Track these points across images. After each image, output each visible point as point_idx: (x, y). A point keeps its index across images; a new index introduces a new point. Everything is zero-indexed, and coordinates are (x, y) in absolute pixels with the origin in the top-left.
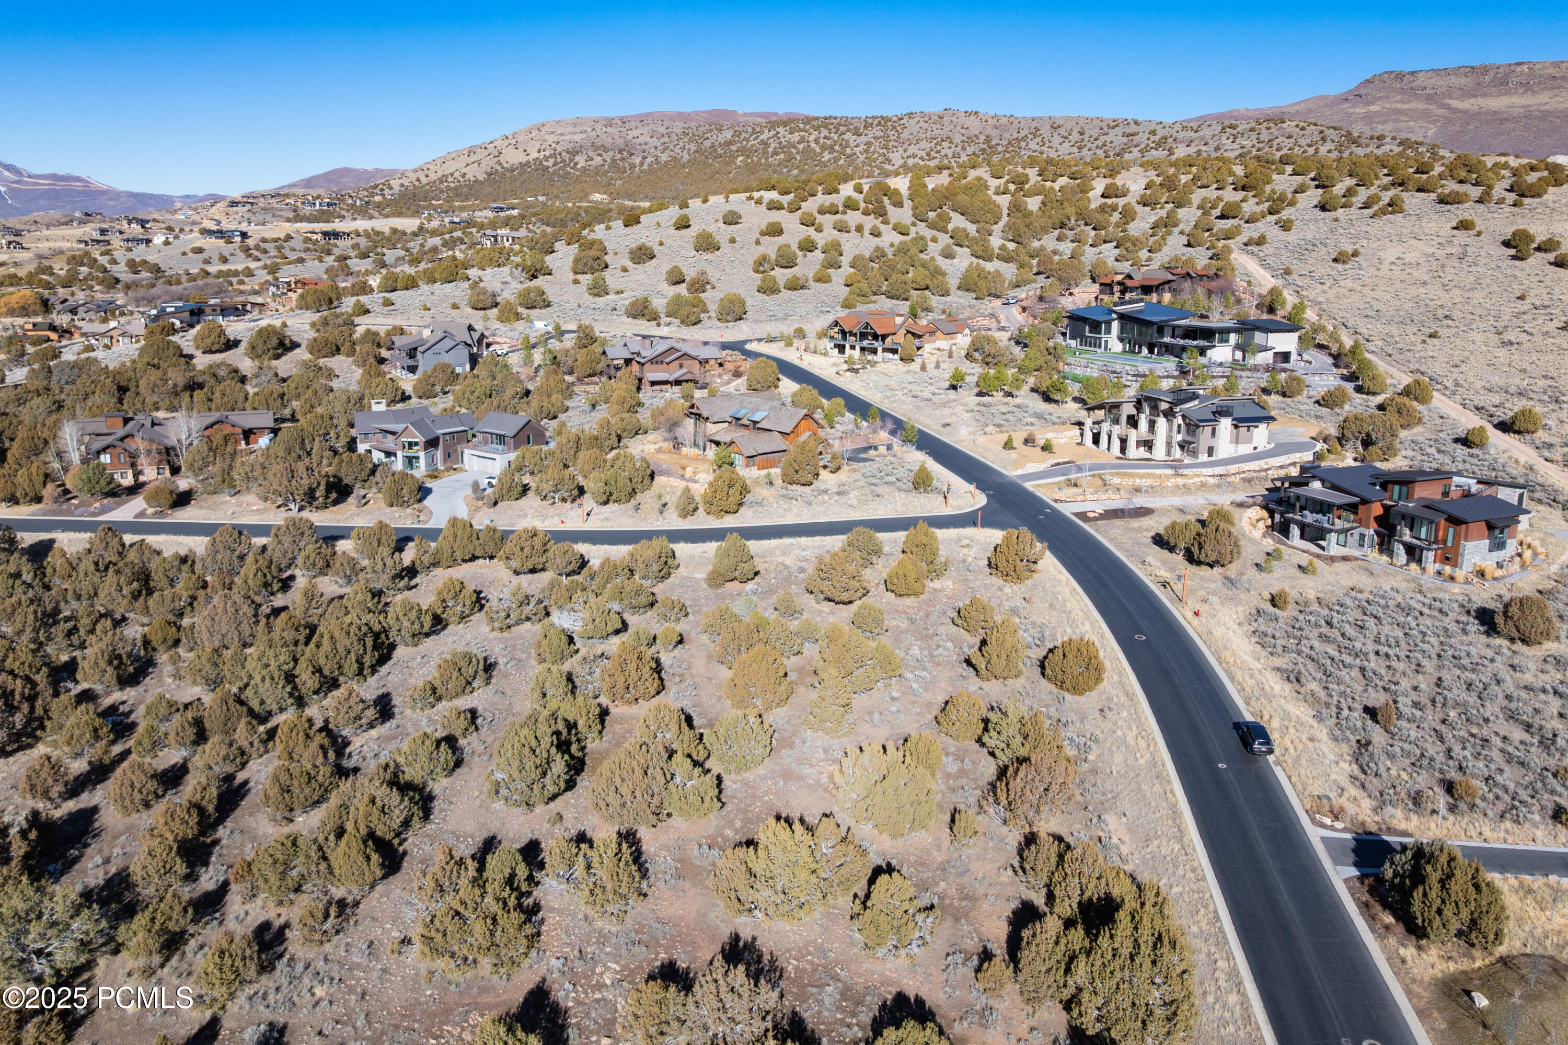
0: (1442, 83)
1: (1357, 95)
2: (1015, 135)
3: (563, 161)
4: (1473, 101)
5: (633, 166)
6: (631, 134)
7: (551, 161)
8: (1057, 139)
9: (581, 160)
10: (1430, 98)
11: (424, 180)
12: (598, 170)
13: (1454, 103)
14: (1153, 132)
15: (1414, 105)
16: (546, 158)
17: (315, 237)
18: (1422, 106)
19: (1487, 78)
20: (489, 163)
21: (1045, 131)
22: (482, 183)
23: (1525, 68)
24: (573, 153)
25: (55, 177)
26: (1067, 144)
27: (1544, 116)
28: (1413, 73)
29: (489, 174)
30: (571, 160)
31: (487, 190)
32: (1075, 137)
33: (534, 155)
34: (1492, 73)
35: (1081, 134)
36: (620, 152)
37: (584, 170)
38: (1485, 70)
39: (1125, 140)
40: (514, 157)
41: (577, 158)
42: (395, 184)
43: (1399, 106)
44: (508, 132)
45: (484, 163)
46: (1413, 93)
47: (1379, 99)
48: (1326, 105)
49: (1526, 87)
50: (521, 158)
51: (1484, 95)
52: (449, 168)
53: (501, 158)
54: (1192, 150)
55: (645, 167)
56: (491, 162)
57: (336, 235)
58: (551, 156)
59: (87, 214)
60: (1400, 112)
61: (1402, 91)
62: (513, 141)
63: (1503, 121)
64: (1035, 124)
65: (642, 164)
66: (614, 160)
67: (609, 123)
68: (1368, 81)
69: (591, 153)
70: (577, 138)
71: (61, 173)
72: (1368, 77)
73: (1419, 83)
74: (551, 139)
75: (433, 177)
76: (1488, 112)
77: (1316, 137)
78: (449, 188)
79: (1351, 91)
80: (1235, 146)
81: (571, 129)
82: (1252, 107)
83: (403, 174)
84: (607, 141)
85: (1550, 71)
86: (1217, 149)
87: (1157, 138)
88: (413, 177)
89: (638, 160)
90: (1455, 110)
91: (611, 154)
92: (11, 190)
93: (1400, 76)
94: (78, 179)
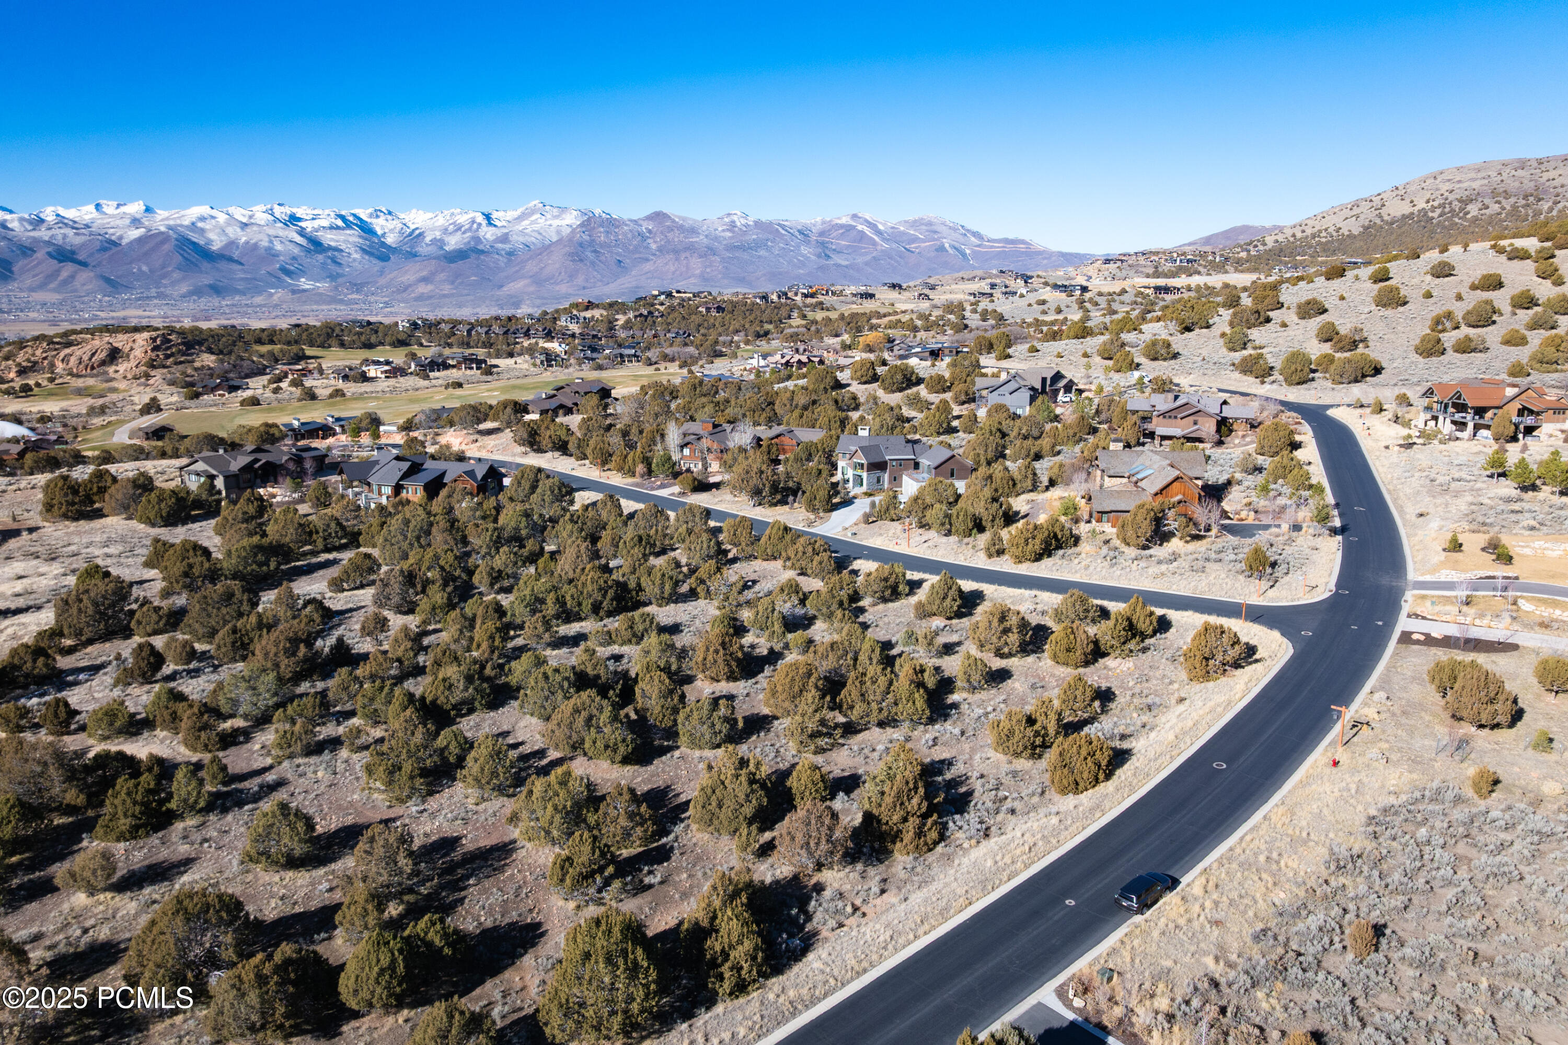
3: (1452, 211)
5: (1538, 213)
6: (1546, 176)
7: (1438, 211)
9: (1473, 210)
11: (1299, 235)
12: (1491, 220)
16: (1433, 209)
17: (1147, 291)
20: (1368, 215)
22: (1355, 237)
24: (1465, 202)
25: (1007, 241)
29: (1366, 228)
30: (1461, 209)
31: (1358, 244)
33: (1421, 205)
36: (1526, 197)
37: (1475, 219)
40: (1397, 209)
41: (1469, 207)
42: (1270, 241)
44: (1400, 183)
45: (1362, 217)
50: (1406, 209)
52: (1329, 223)
53: (1384, 212)
55: (1554, 213)
56: (1372, 215)
57: (1166, 290)
58: (1440, 206)
59: (1002, 272)
62: (1401, 193)
65: (1551, 209)
66: (1515, 207)
67: (1522, 164)
69: (1487, 201)
70: (1476, 185)
71: (1011, 236)
74: (1445, 187)
75: (1309, 231)
78: (1319, 243)
81: (1473, 175)
83: (1281, 229)
84: (1513, 185)
88: (1288, 233)
89: (1545, 206)
91: (1513, 200)
92: (974, 252)
94: (1023, 242)
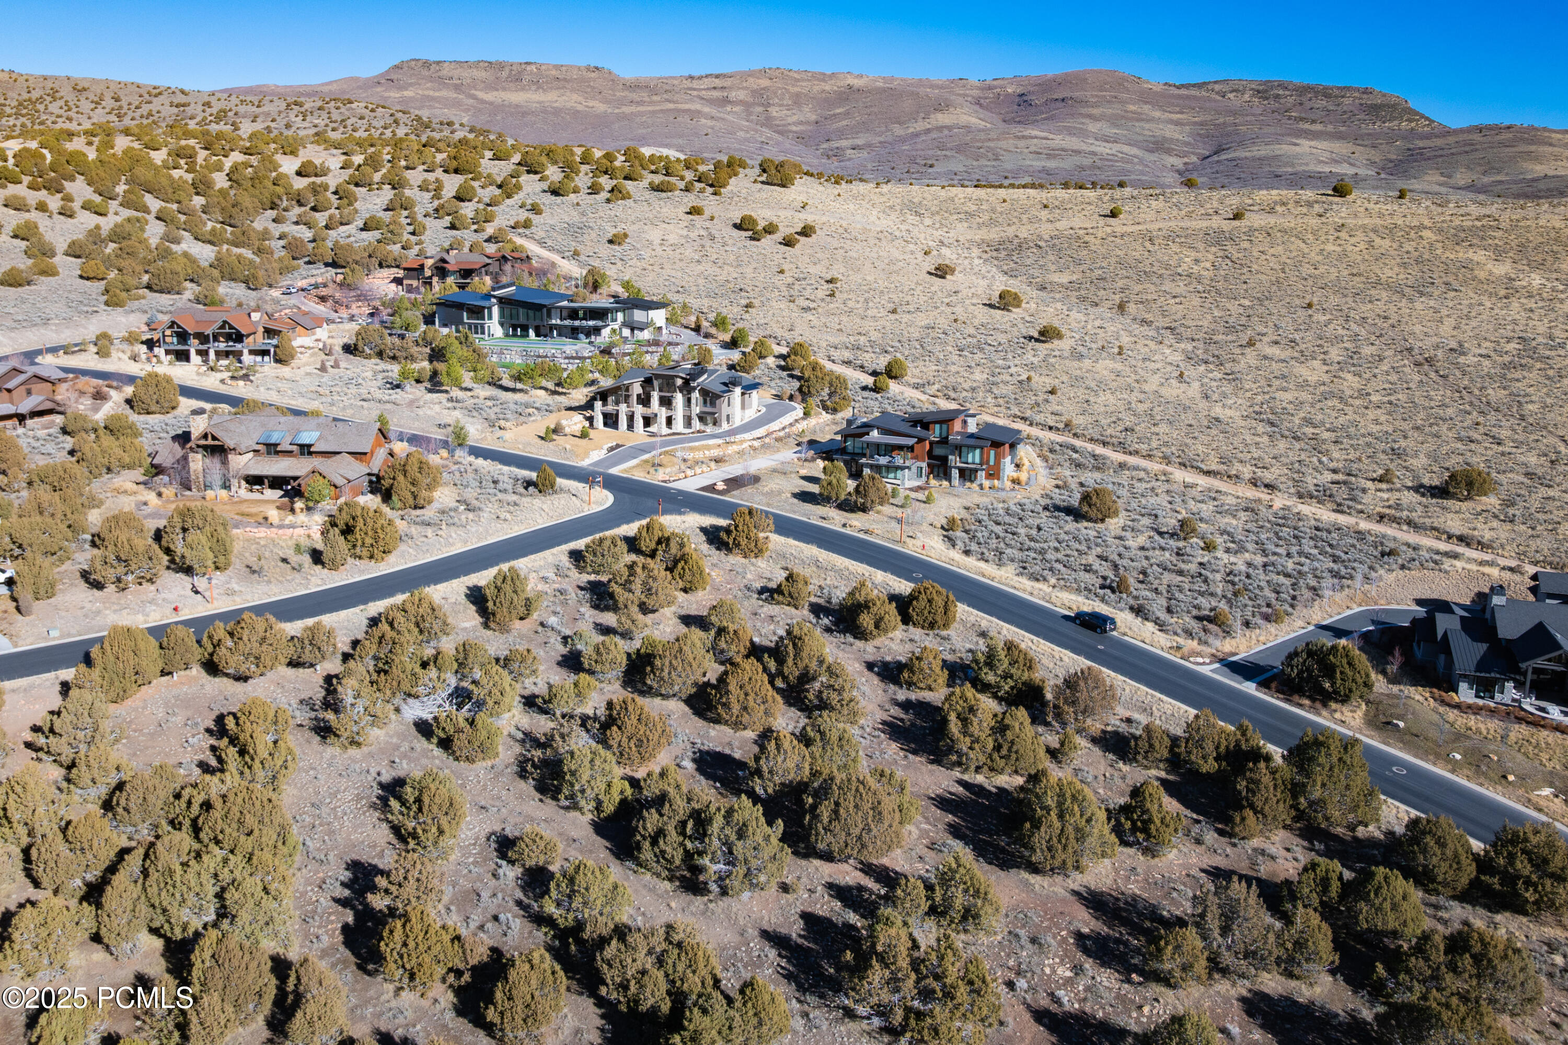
0: (466, 74)
1: (389, 79)
2: (26, 96)
4: (495, 93)
8: (86, 106)
10: (458, 88)
13: (480, 95)
14: (208, 104)
15: (444, 93)
18: (453, 95)
19: (505, 74)
21: (66, 92)
23: (533, 67)
26: (99, 111)
27: (557, 112)
28: (438, 63)
32: (109, 103)
34: (507, 70)
35: (117, 100)
38: (501, 66)
39: (175, 110)
43: (431, 93)
46: (441, 81)
47: (411, 85)
48: (359, 87)
49: (537, 84)
51: (504, 89)
54: (259, 126)
60: (433, 99)
61: (431, 79)
63: (524, 114)
64: (49, 84)
68: (396, 67)
72: (396, 62)
73: (444, 73)
76: (510, 106)
77: (390, 120)
79: (382, 75)
80: (306, 124)
82: (281, 83)
85: (554, 72)
86: (288, 126)
87: (214, 111)
90: (483, 102)
93: (427, 64)
